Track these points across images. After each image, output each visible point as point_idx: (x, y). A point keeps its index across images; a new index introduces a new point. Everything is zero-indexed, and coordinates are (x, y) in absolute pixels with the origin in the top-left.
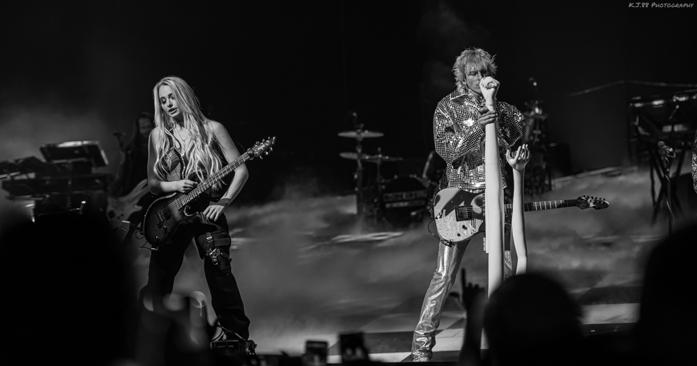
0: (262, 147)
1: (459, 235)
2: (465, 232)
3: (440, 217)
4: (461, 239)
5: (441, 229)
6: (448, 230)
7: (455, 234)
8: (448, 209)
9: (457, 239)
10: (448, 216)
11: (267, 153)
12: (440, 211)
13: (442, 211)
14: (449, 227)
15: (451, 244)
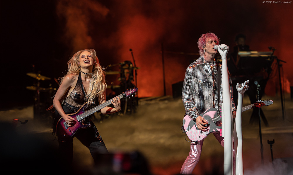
0: (130, 92)
1: (200, 137)
2: (202, 134)
3: (188, 131)
4: (202, 138)
5: (190, 136)
6: (194, 136)
7: (198, 137)
8: (191, 125)
9: (199, 139)
10: (192, 129)
11: (133, 96)
12: (187, 127)
13: (188, 127)
14: (194, 134)
15: (197, 143)
